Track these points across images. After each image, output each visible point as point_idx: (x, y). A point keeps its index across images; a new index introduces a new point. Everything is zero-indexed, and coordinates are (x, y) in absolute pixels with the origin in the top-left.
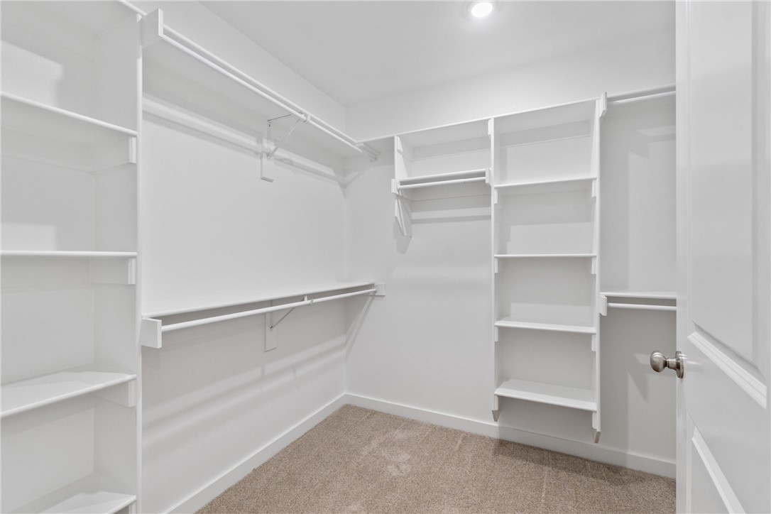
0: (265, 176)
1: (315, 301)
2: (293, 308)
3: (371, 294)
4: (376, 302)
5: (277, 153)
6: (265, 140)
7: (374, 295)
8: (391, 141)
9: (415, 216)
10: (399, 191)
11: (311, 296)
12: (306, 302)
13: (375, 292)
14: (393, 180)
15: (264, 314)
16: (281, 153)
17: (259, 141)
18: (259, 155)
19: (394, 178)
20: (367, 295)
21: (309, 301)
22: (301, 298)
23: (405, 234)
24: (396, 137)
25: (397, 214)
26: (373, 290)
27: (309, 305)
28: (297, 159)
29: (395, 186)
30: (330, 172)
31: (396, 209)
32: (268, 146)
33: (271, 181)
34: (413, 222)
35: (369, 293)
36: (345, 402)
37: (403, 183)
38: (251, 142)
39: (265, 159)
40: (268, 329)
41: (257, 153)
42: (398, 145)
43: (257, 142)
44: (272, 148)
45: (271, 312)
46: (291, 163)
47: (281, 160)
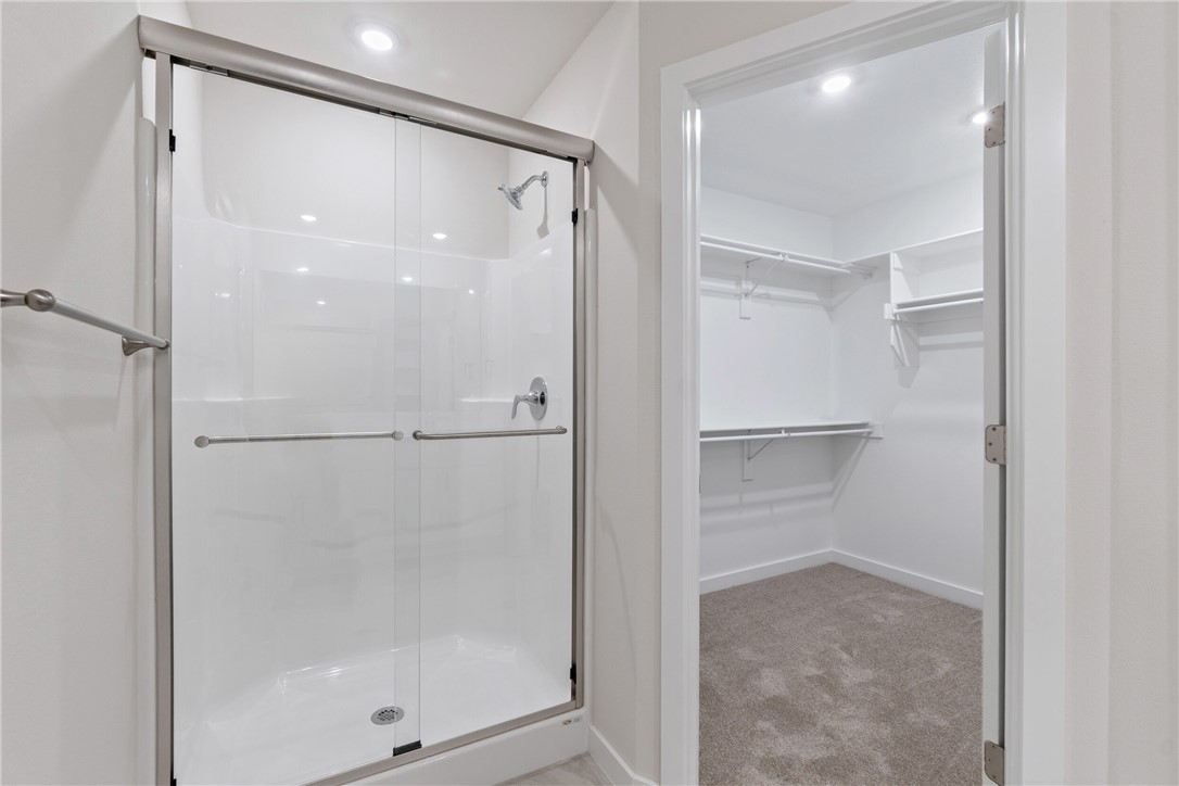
0: (743, 315)
1: (793, 434)
2: (772, 439)
3: (865, 435)
4: (871, 445)
5: (756, 290)
6: (743, 282)
7: (868, 437)
8: (886, 258)
9: (923, 341)
10: (895, 315)
11: (788, 430)
12: (783, 434)
13: (870, 433)
14: (886, 305)
15: (742, 441)
16: (760, 290)
17: (739, 283)
18: (737, 296)
19: (889, 302)
20: (859, 436)
21: (786, 435)
22: (778, 430)
23: (908, 364)
24: (892, 255)
25: (893, 341)
26: (867, 430)
27: (786, 438)
28: (774, 292)
29: (889, 311)
30: (813, 297)
31: (893, 336)
32: (747, 286)
33: (748, 319)
34: (921, 348)
35: (862, 433)
36: (832, 560)
37: (901, 306)
38: (730, 286)
39: (743, 300)
40: (746, 460)
41: (736, 295)
42: (895, 262)
43: (737, 284)
44: (751, 287)
45: (749, 440)
46: (768, 297)
47: (759, 296)
